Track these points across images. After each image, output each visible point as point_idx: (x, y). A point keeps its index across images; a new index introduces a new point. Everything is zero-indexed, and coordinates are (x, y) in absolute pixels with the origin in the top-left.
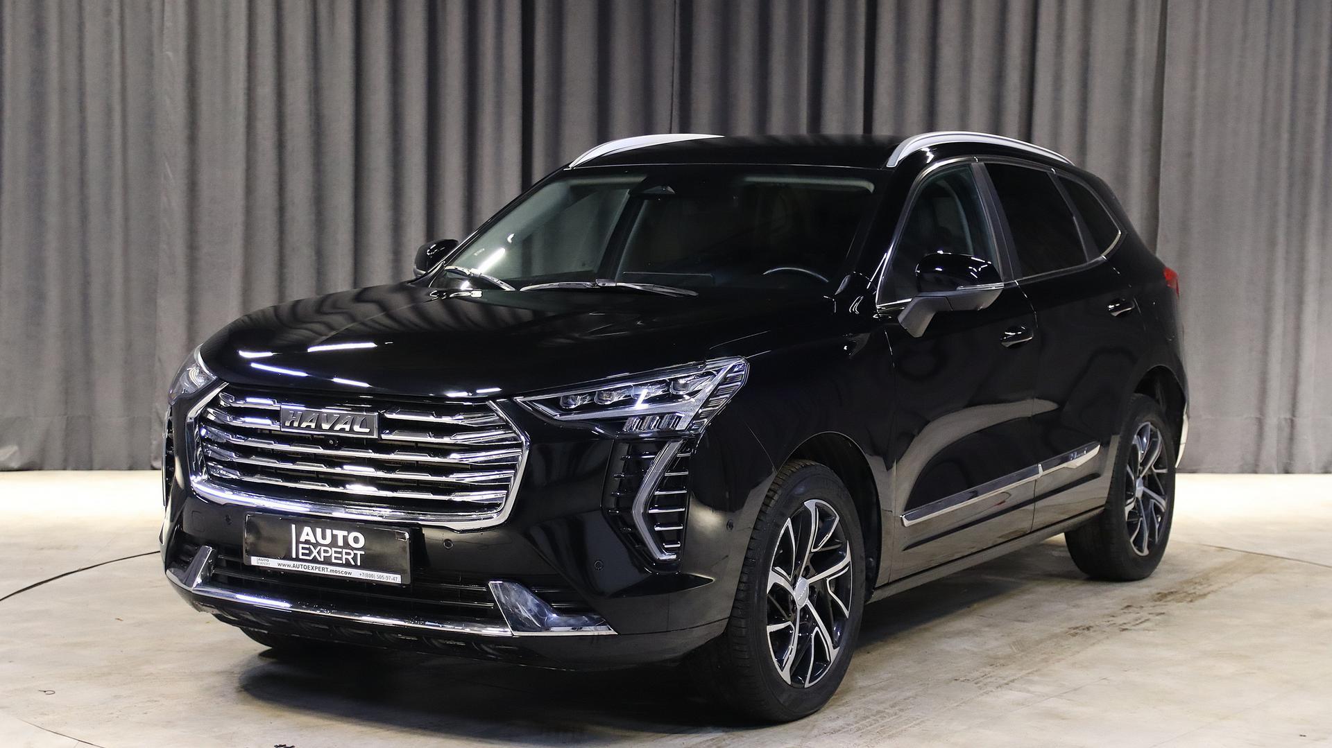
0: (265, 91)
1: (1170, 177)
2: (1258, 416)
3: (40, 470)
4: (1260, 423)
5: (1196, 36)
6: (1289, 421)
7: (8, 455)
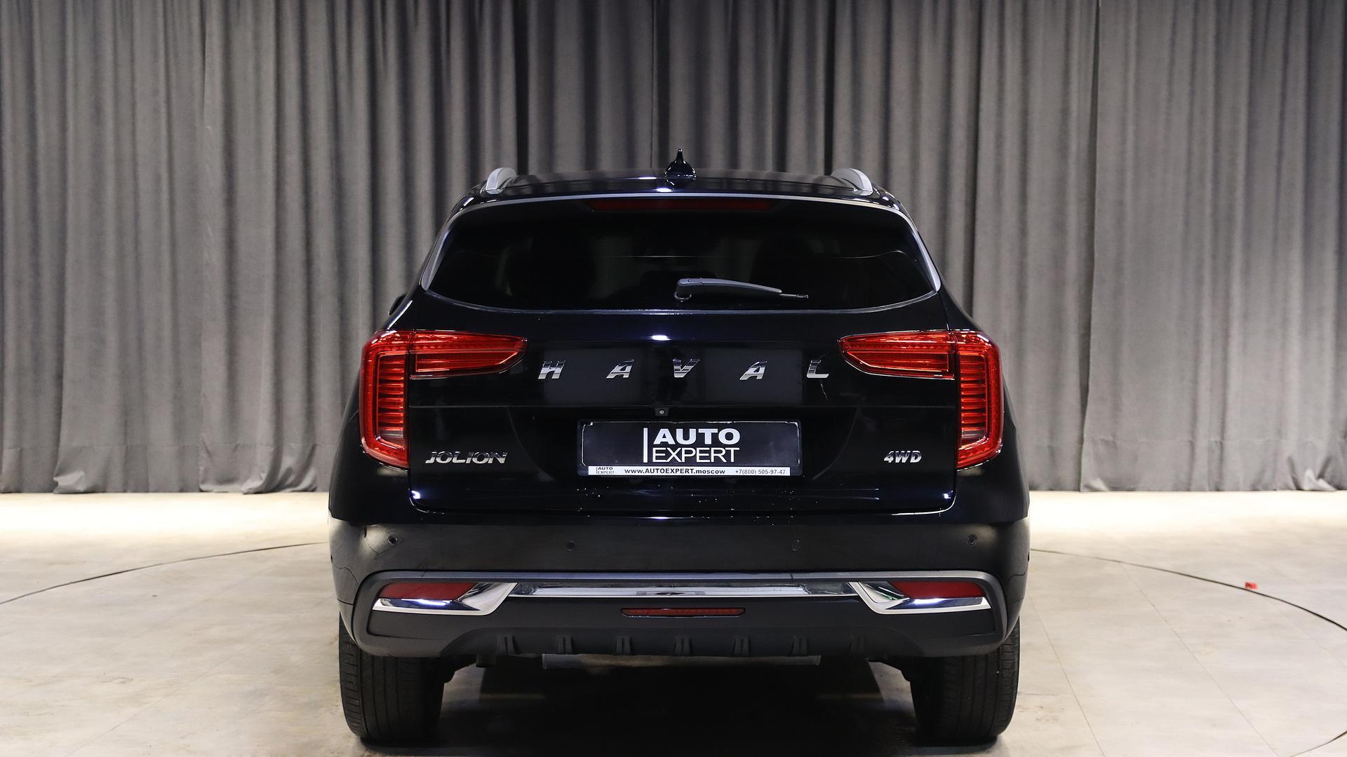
0: (293, 159)
1: (1104, 222)
2: (1191, 439)
3: (104, 492)
4: (1192, 445)
5: (1125, 94)
6: (1219, 444)
7: (75, 480)
